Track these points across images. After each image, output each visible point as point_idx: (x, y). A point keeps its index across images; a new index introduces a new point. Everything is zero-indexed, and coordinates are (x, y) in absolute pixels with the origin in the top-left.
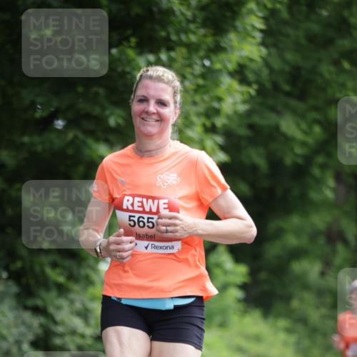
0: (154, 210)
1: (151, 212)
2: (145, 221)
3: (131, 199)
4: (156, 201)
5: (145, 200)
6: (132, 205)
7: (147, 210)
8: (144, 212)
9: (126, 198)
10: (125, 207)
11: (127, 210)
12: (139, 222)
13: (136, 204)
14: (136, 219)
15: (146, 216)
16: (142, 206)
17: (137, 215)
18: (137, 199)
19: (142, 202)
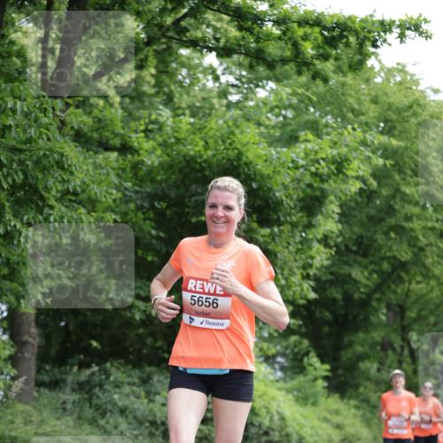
0: (212, 291)
1: (209, 293)
3: (194, 281)
4: (214, 285)
5: (205, 283)
6: (195, 287)
9: (191, 281)
10: (189, 288)
12: (198, 301)
14: (196, 299)
16: (203, 288)
17: (198, 295)
18: (199, 282)
19: (203, 285)
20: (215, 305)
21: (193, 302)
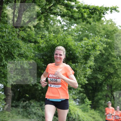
2: (53, 80)
7: (54, 77)
8: (53, 78)
11: (50, 78)
13: (52, 76)
15: (54, 79)
16: (53, 77)
20: (56, 81)
21: (51, 80)
